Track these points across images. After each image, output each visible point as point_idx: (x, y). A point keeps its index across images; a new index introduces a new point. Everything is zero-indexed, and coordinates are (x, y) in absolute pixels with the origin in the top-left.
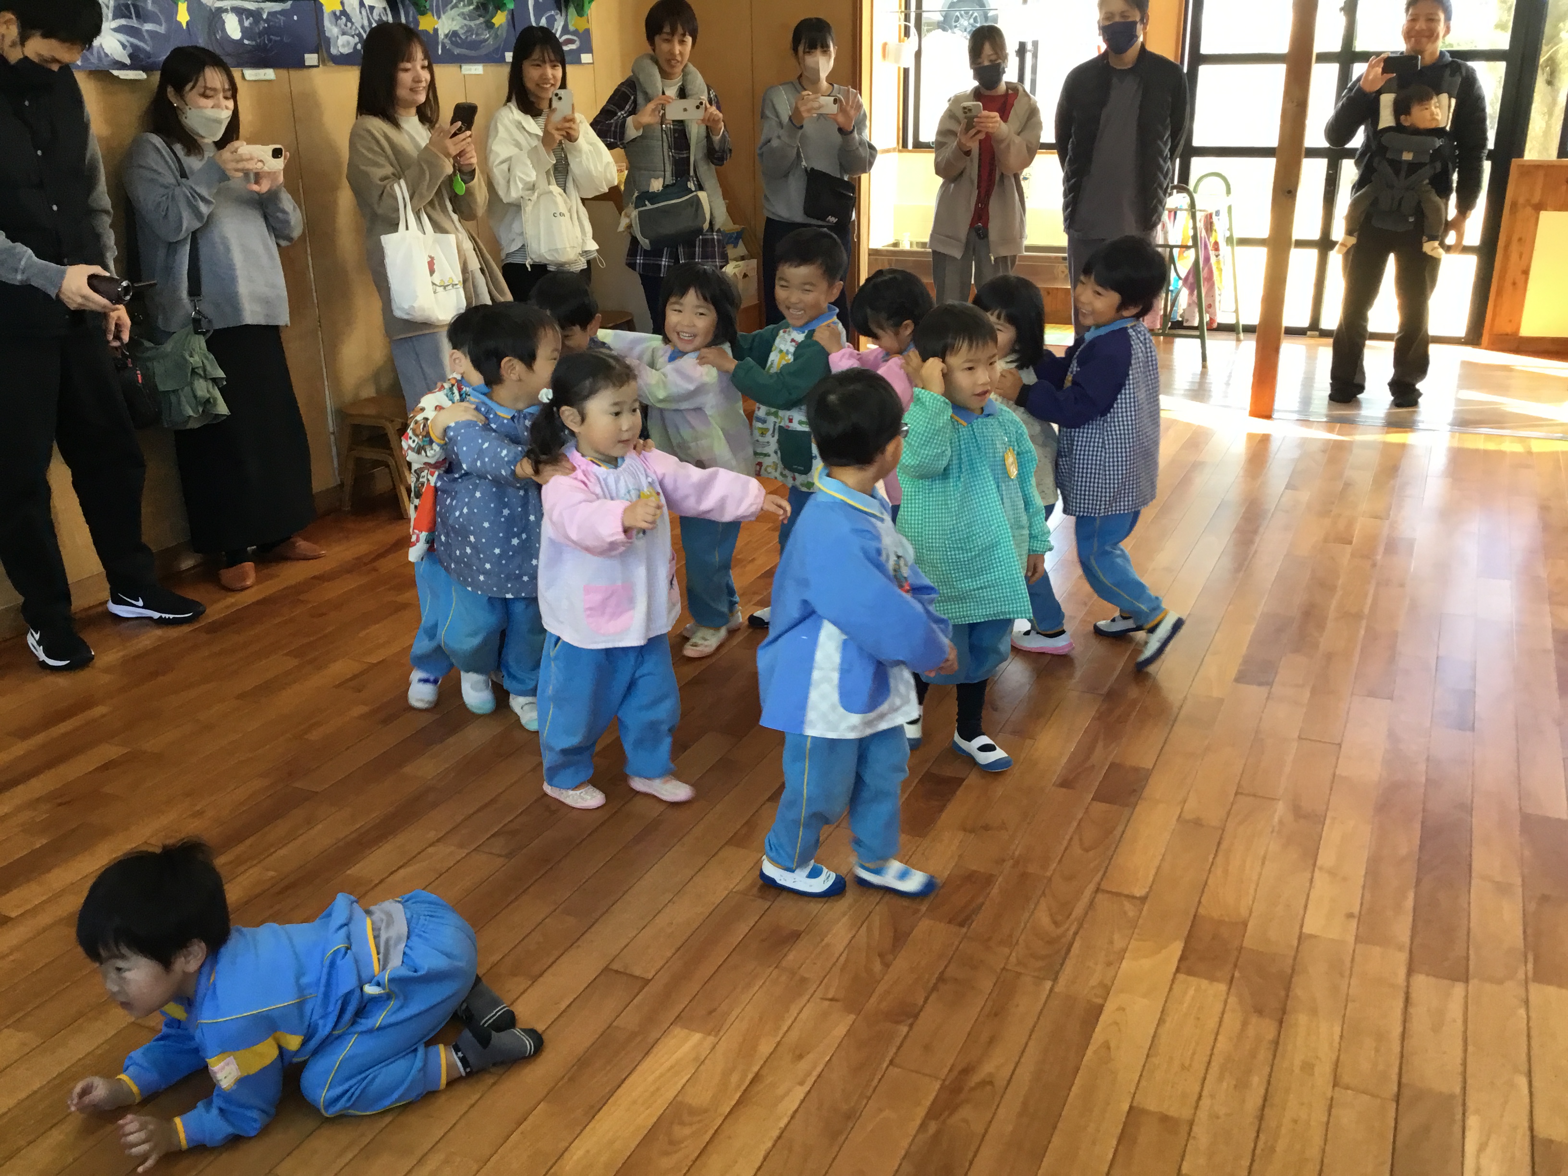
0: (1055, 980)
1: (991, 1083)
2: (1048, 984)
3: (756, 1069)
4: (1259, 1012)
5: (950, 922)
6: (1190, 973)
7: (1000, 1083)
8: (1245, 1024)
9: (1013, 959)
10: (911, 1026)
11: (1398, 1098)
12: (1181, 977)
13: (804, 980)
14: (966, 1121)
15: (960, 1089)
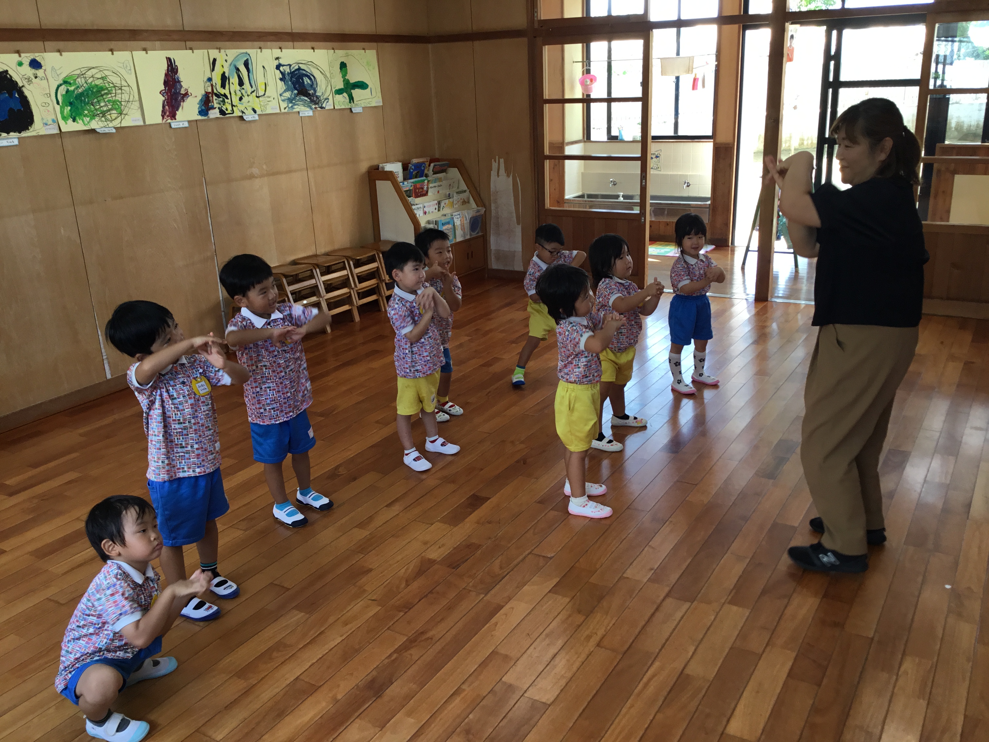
0: (486, 595)
1: (432, 639)
2: (483, 595)
3: (322, 629)
4: (579, 612)
5: (448, 566)
6: (556, 593)
7: (435, 639)
8: (570, 616)
9: (471, 584)
10: (406, 613)
11: (625, 653)
12: (549, 595)
13: (365, 591)
14: (411, 655)
15: (416, 641)
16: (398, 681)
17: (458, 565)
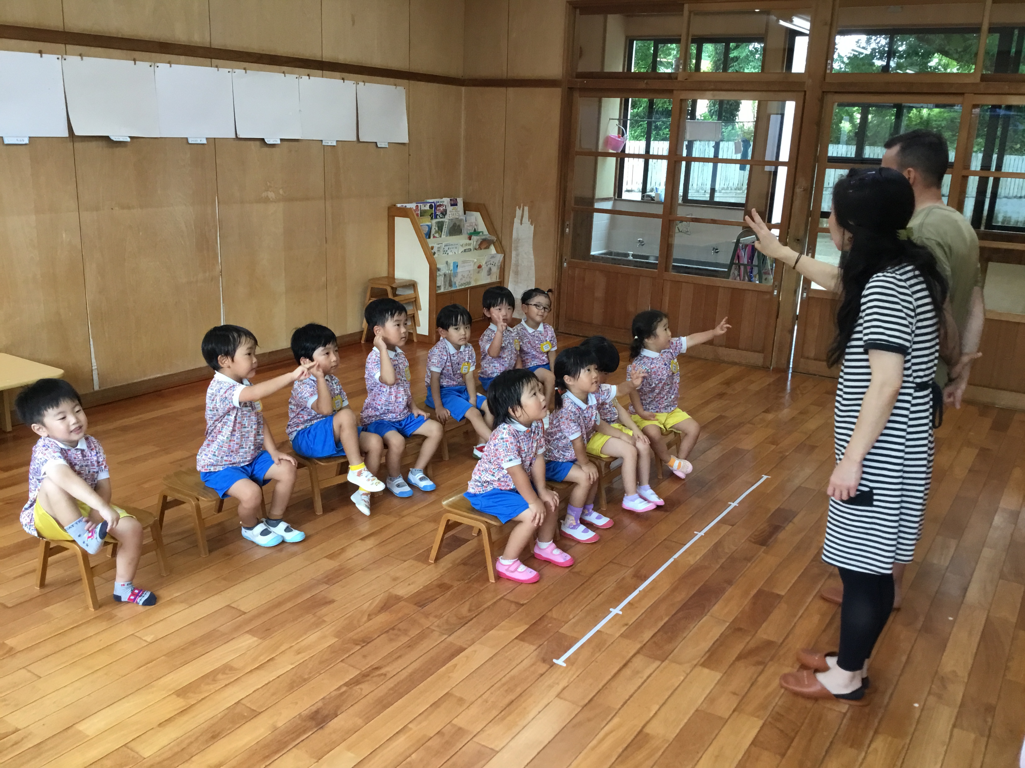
0: (450, 635)
1: (385, 675)
2: (446, 636)
4: (544, 661)
5: (415, 604)
6: (522, 640)
7: (389, 676)
8: (533, 664)
9: (436, 624)
10: (363, 647)
11: (585, 705)
12: (516, 641)
13: (324, 621)
14: (361, 689)
15: (368, 675)
16: (342, 714)
17: (425, 604)
